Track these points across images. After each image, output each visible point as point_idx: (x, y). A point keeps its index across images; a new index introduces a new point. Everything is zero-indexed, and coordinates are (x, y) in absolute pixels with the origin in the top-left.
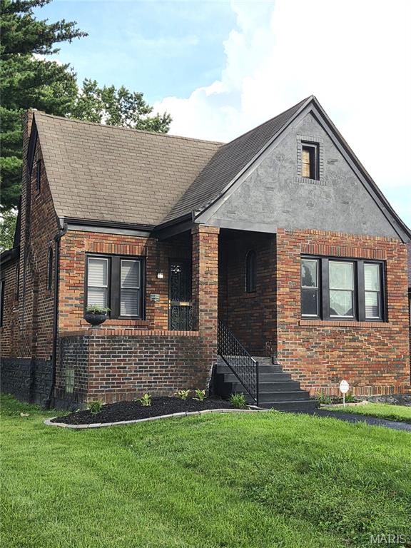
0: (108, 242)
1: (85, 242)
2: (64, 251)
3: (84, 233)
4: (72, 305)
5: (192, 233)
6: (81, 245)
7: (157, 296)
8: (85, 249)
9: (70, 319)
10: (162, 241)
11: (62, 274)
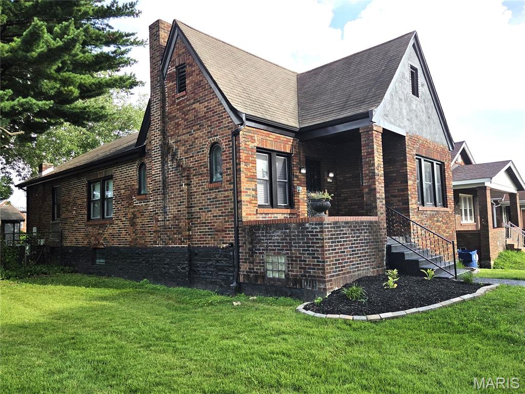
0: (270, 139)
1: (256, 138)
2: (242, 145)
3: (254, 129)
4: (250, 195)
5: (360, 131)
6: (253, 141)
7: (301, 188)
8: (256, 144)
9: (250, 208)
10: (301, 142)
11: (242, 166)
